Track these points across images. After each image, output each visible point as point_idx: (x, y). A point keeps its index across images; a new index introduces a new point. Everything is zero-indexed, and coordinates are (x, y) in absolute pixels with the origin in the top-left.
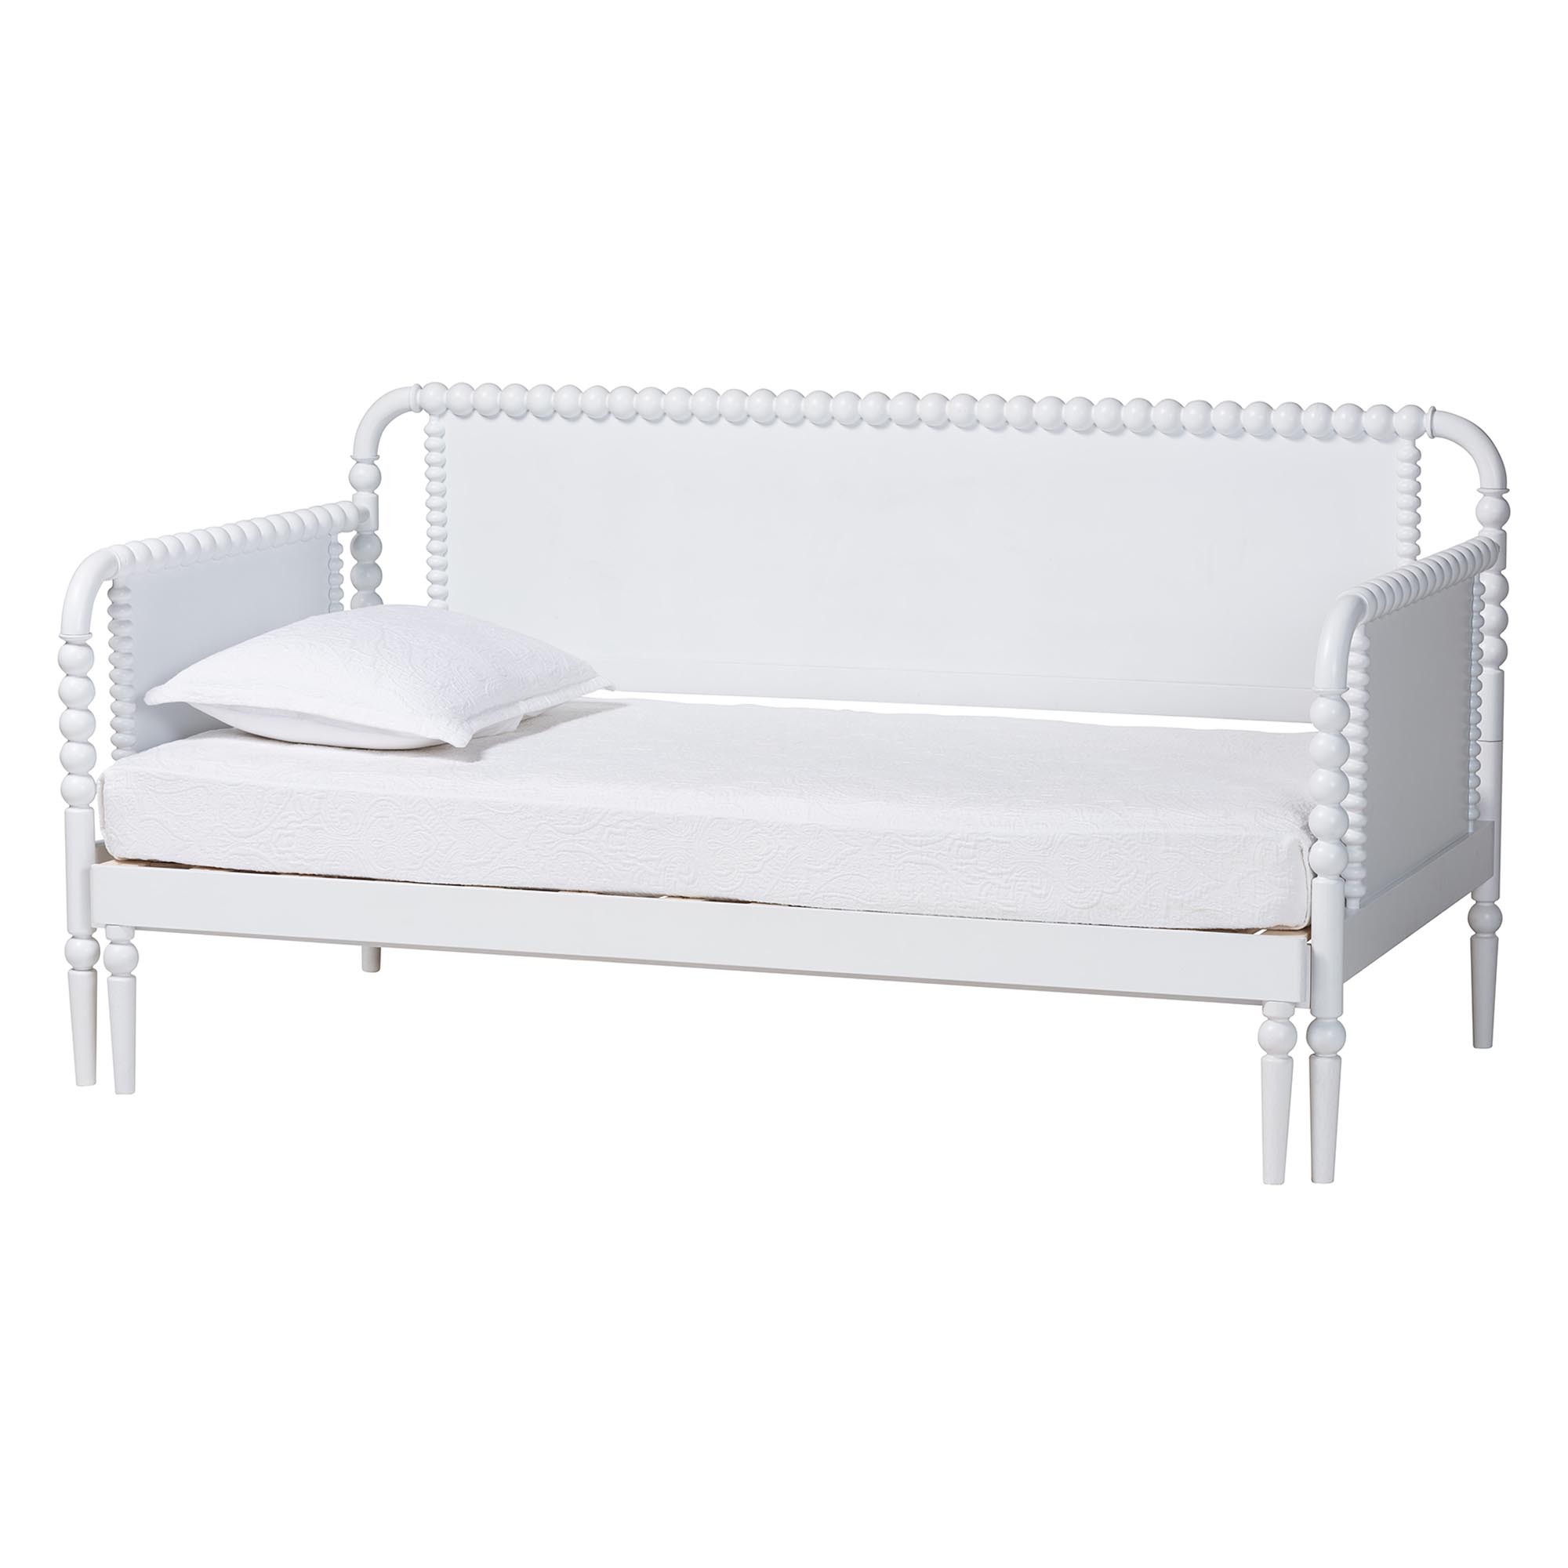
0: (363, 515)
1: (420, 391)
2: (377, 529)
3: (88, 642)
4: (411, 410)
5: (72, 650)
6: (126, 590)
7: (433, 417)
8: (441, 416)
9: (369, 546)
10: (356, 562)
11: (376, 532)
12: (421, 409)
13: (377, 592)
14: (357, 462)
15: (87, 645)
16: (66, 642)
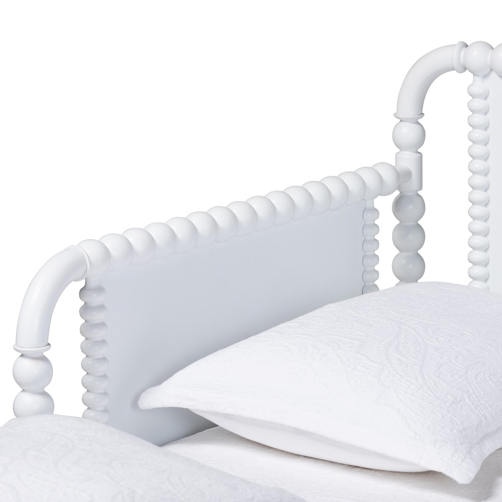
1: (464, 50)
2: (421, 188)
3: (46, 354)
4: (453, 69)
5: (27, 363)
6: (100, 289)
7: (476, 78)
8: (486, 76)
9: (411, 207)
10: (398, 222)
11: (419, 193)
12: (465, 69)
13: (420, 252)
14: (401, 121)
15: (44, 359)
16: (22, 355)
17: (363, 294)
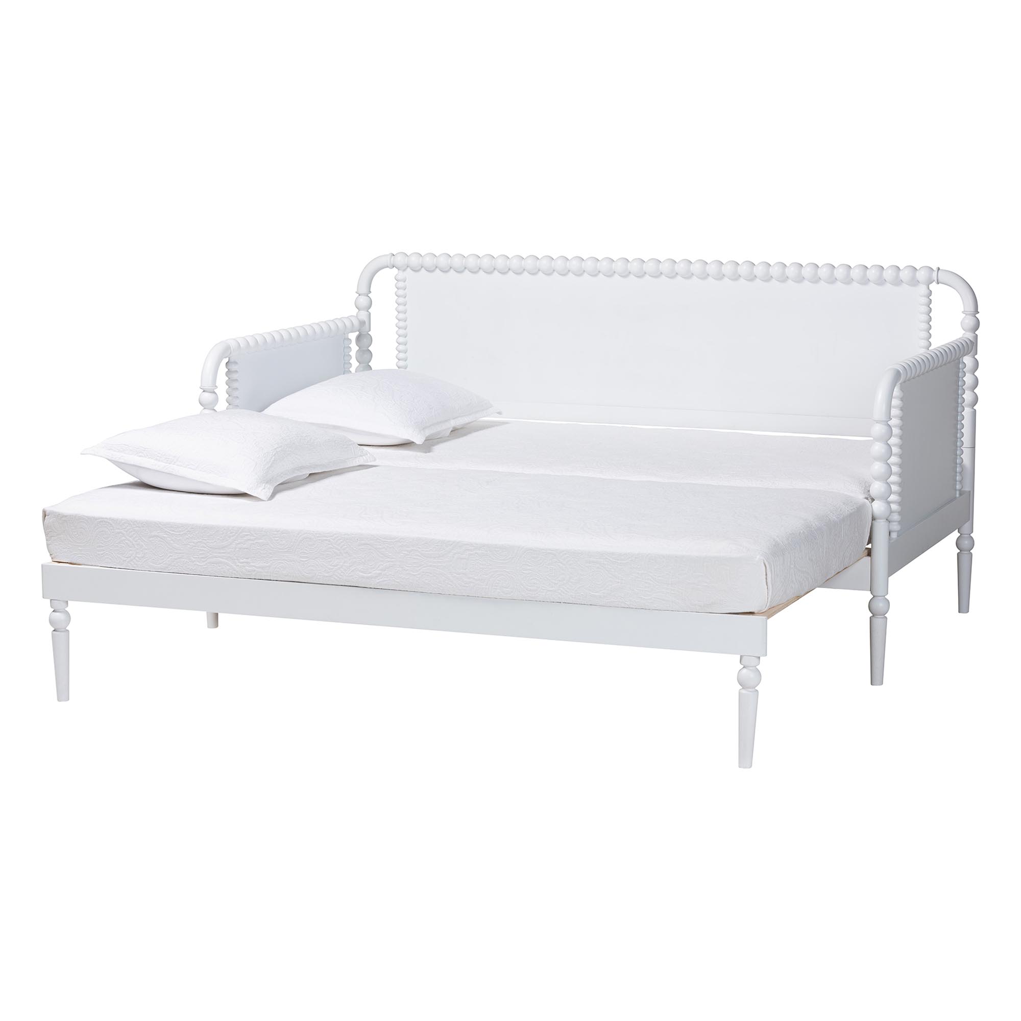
0: (362, 323)
1: (393, 256)
2: (370, 330)
3: (215, 391)
4: (388, 267)
5: (206, 395)
6: (236, 363)
7: (399, 271)
8: (404, 270)
9: (365, 340)
10: (358, 348)
11: (369, 332)
12: (393, 267)
13: (369, 364)
14: (359, 295)
15: (214, 393)
16: (204, 391)
17: (344, 374)
